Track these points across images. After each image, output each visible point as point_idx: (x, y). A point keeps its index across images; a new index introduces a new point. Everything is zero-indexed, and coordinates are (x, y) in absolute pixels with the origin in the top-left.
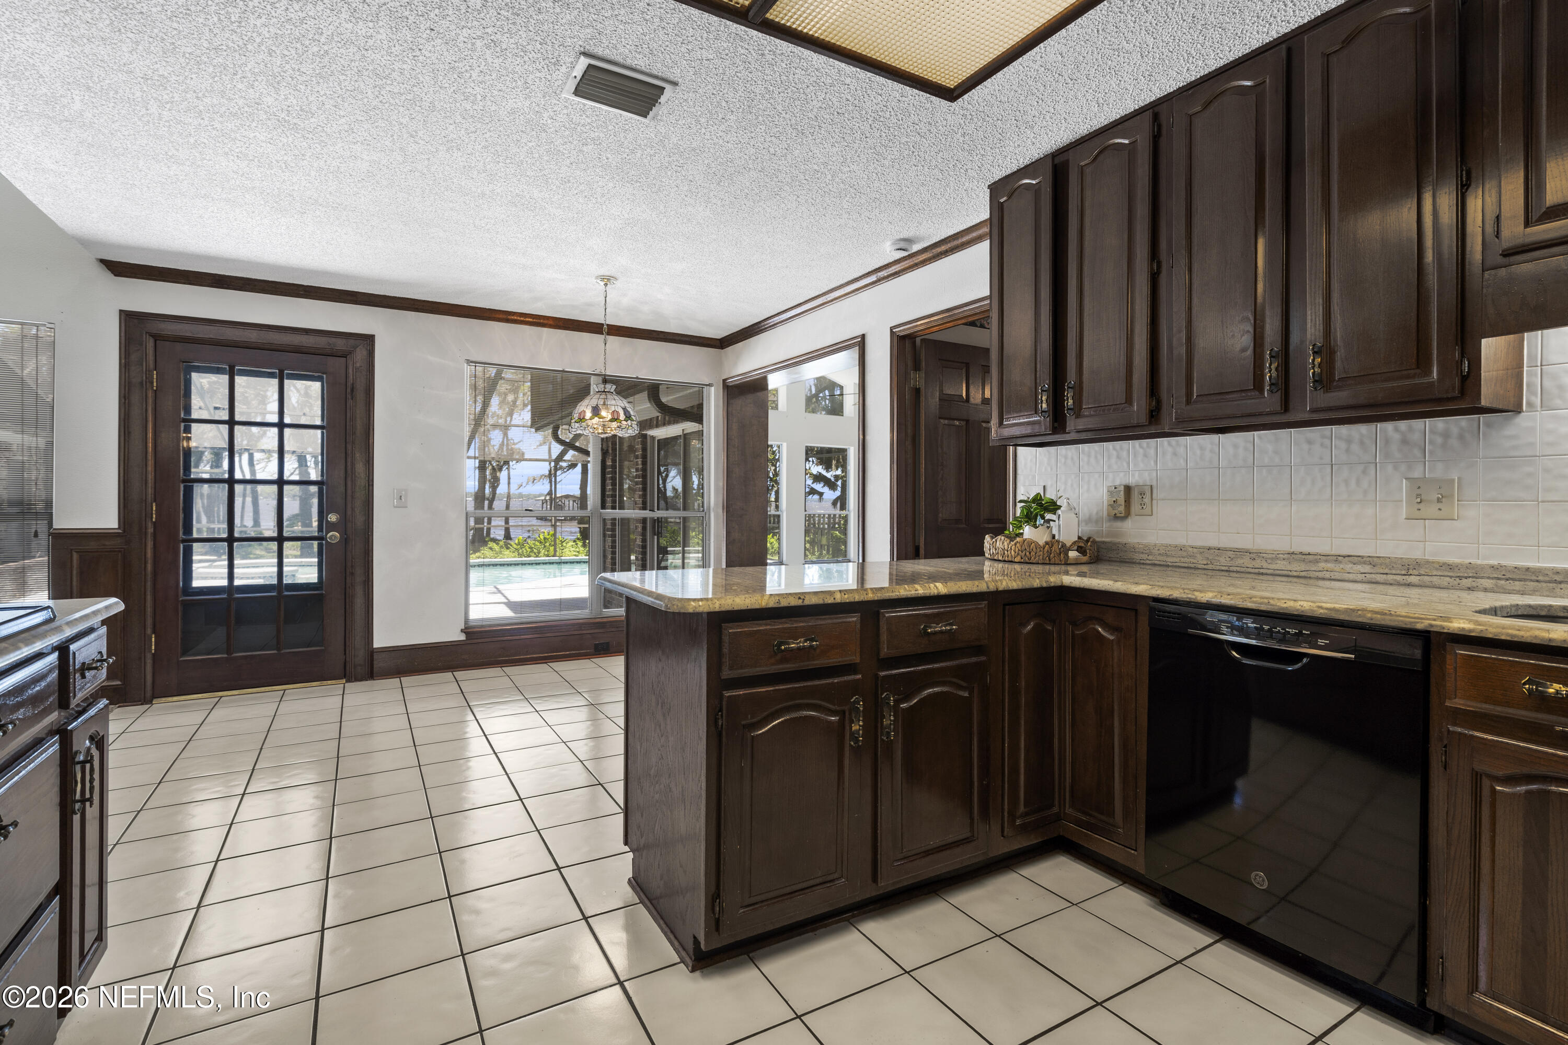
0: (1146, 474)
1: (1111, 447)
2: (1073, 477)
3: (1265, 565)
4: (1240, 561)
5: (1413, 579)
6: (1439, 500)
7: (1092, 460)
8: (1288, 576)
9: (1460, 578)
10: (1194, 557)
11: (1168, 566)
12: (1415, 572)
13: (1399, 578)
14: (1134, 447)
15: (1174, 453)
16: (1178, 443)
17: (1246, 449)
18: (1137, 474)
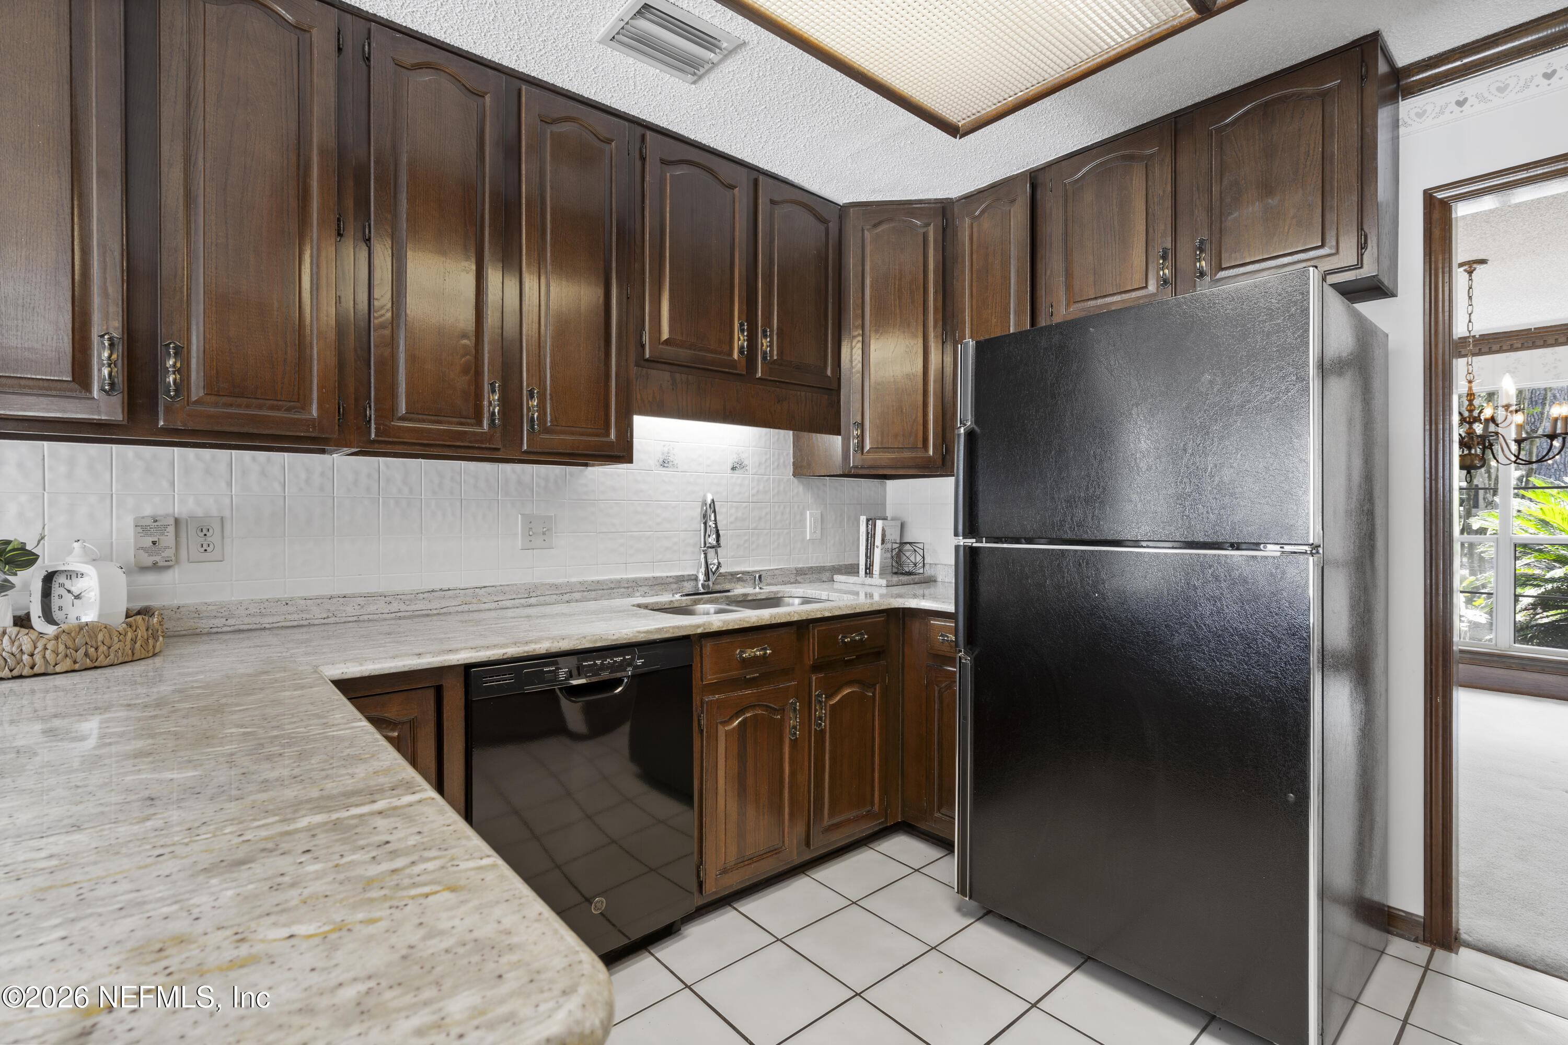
0: (210, 501)
4: (372, 608)
5: (533, 600)
6: (544, 534)
8: (428, 615)
9: (562, 594)
10: (307, 611)
11: (260, 630)
12: (534, 594)
15: (263, 473)
16: (269, 460)
17: (369, 476)
18: (191, 500)
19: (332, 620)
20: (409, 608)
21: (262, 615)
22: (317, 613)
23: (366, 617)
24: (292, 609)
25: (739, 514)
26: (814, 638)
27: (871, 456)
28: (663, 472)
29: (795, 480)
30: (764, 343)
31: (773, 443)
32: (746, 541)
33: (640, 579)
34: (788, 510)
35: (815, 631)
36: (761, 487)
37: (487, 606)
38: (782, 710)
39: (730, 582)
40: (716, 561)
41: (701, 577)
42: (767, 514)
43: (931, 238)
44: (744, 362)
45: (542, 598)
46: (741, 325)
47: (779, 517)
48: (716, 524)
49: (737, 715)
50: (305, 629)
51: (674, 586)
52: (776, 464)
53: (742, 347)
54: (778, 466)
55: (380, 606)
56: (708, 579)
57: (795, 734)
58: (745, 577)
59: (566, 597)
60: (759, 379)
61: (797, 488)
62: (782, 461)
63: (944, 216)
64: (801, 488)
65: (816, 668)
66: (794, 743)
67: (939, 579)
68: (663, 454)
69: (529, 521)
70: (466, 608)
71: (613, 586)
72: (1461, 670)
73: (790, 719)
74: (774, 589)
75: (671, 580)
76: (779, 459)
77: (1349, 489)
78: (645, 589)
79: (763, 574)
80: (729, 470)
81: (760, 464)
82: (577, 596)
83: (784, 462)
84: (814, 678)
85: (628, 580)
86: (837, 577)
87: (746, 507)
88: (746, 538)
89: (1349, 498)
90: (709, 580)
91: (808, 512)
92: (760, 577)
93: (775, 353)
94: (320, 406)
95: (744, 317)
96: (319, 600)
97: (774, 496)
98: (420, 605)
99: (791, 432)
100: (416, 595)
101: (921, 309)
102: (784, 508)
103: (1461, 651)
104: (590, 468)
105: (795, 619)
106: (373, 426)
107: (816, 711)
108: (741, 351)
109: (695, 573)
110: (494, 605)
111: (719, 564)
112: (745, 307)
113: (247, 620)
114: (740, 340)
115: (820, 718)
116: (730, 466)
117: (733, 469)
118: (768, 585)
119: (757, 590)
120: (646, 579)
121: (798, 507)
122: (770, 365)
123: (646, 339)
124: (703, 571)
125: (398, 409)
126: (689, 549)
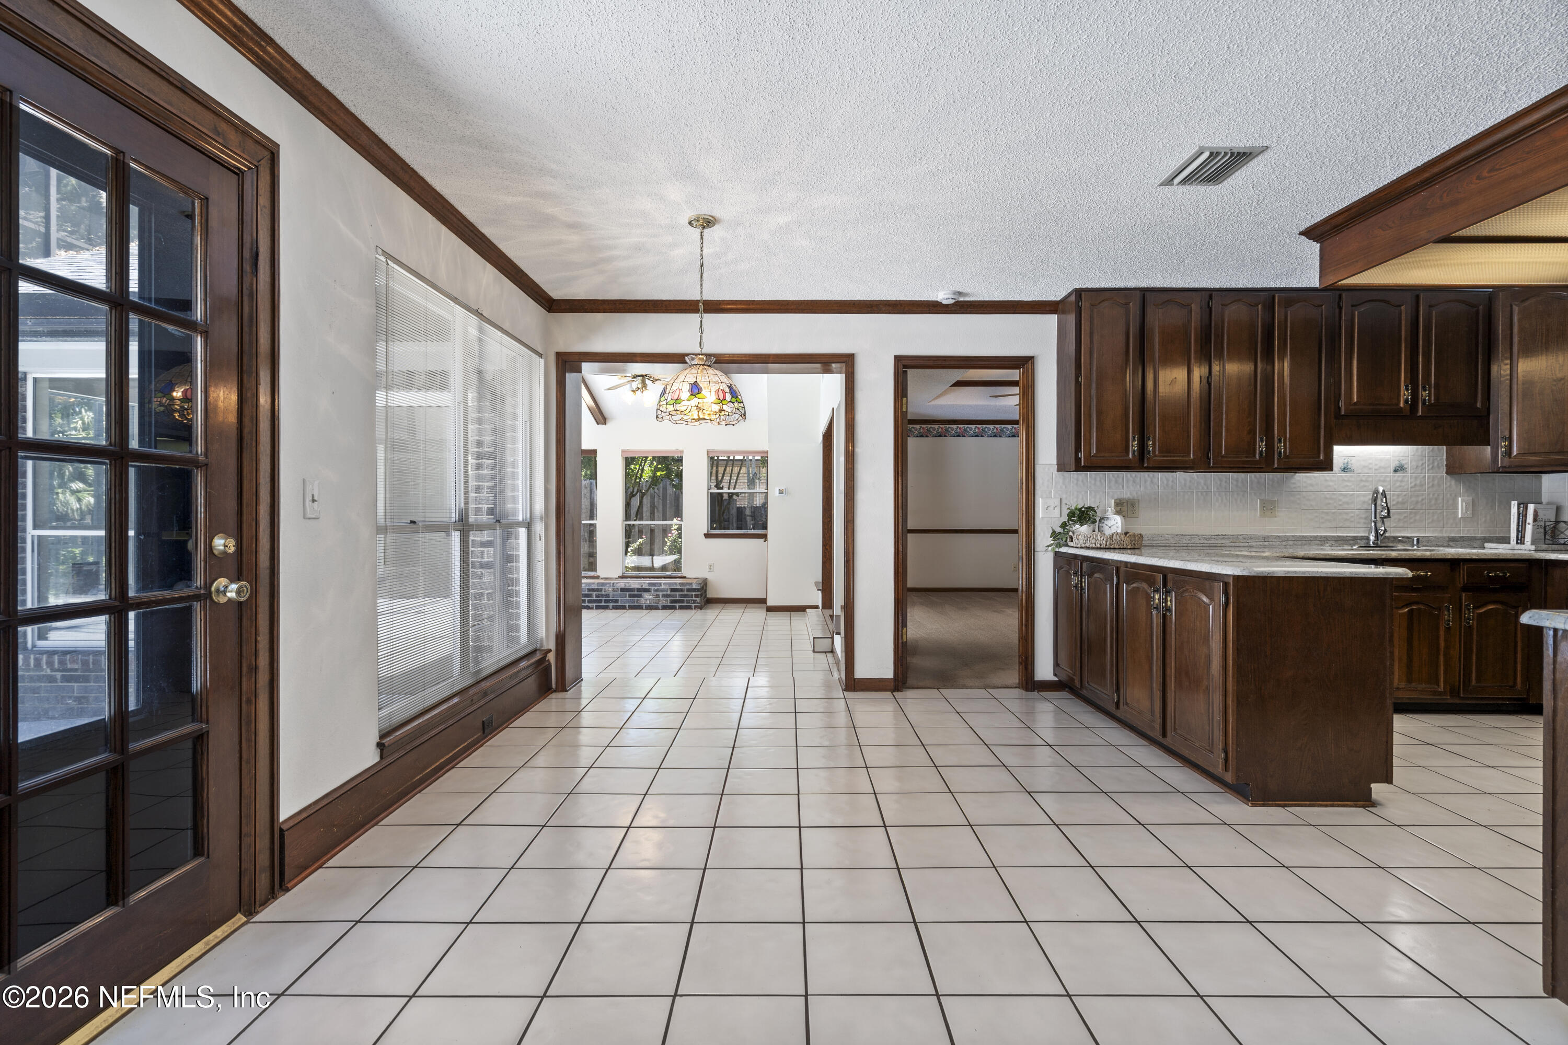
0: (1135, 493)
1: (1111, 476)
2: (1083, 493)
3: (1206, 542)
4: (1193, 541)
5: (1266, 543)
6: (1271, 509)
7: (1098, 483)
8: (1216, 546)
9: (1282, 541)
10: (1168, 540)
11: (1153, 546)
12: (1267, 540)
13: (1261, 543)
14: (1144, 476)
15: (1152, 482)
16: (1154, 476)
17: (1190, 481)
18: (1129, 493)
19: (1178, 545)
20: (1208, 542)
21: (1153, 540)
22: (1172, 542)
23: (1191, 545)
24: (1163, 538)
25: (1400, 500)
26: (1463, 571)
27: (1519, 458)
28: (1343, 474)
29: (1449, 477)
30: (1423, 395)
31: (1429, 453)
32: (1405, 517)
33: (1329, 536)
34: (1441, 497)
35: (1464, 569)
36: (1418, 482)
37: (1243, 544)
38: (1439, 609)
39: (1393, 542)
40: (1383, 528)
41: (1372, 538)
42: (1423, 500)
44: (1408, 408)
45: (1271, 543)
46: (1407, 386)
47: (1433, 502)
48: (1387, 504)
49: (1406, 606)
50: (1167, 548)
51: (1352, 542)
52: (1431, 466)
53: (1407, 399)
54: (1433, 467)
55: (1196, 541)
57: (1449, 624)
58: (1404, 540)
59: (1284, 543)
60: (1420, 416)
61: (1450, 483)
62: (1436, 464)
64: (1453, 482)
65: (1465, 589)
66: (1448, 629)
68: (1344, 464)
69: (1264, 504)
70: (1233, 544)
71: (1311, 539)
73: (1445, 615)
75: (1350, 538)
76: (1433, 462)
79: (1421, 539)
80: (1392, 471)
81: (1417, 467)
82: (1291, 543)
83: (1438, 464)
84: (1464, 594)
85: (1321, 537)
86: (1487, 545)
87: (1405, 495)
88: (1406, 515)
90: (1378, 540)
91: (1460, 499)
92: (1418, 540)
93: (1433, 399)
94: (1193, 456)
95: (1408, 381)
96: (1173, 536)
97: (1428, 488)
98: (1212, 542)
99: (1445, 447)
100: (1210, 537)
102: (1438, 495)
104: (1297, 474)
105: (1449, 557)
106: (1212, 461)
107: (1465, 614)
108: (1406, 401)
109: (1367, 535)
110: (1247, 544)
111: (1385, 531)
112: (1409, 375)
113: (1148, 542)
114: (1405, 394)
115: (1469, 619)
116: (1392, 469)
117: (1395, 471)
118: (1424, 546)
119: (1395, 545)
120: (1333, 536)
121: (1451, 495)
122: (1428, 407)
123: (1342, 404)
124: (1373, 534)
125: (1222, 453)
126: (1363, 521)
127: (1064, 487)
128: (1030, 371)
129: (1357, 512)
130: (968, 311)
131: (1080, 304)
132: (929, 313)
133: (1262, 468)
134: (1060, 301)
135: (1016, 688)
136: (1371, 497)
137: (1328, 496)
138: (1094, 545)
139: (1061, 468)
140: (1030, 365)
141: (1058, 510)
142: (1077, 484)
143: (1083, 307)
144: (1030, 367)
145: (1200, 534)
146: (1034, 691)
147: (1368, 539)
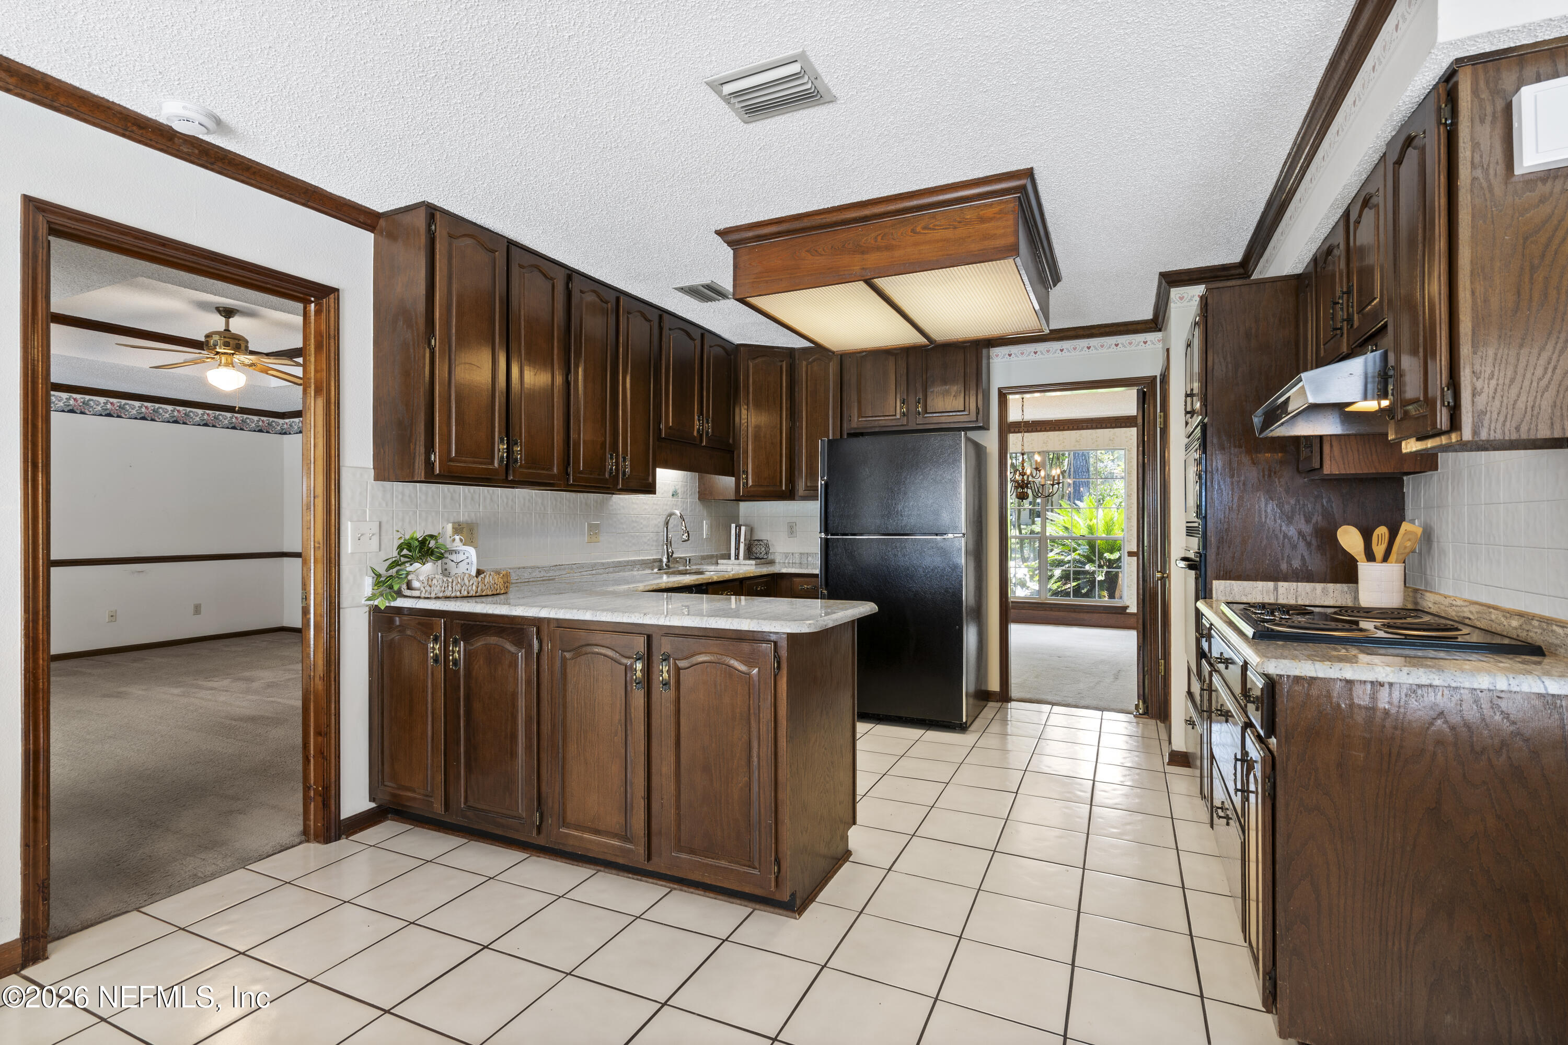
1: (447, 489)
2: (416, 514)
3: (545, 575)
4: (534, 574)
6: (595, 534)
7: (430, 500)
12: (595, 568)
14: (464, 491)
17: (529, 500)
18: (466, 514)
20: (547, 575)
23: (532, 580)
27: (752, 489)
29: (699, 502)
30: (706, 426)
31: (688, 479)
33: (636, 561)
36: (686, 506)
40: (671, 550)
41: (665, 560)
43: (784, 369)
46: (698, 415)
48: (686, 528)
51: (651, 565)
53: (698, 429)
54: (692, 493)
55: (536, 574)
56: (669, 561)
58: (680, 560)
63: (791, 357)
64: (701, 507)
67: (777, 561)
69: (590, 526)
72: (1013, 613)
74: (698, 567)
75: (649, 561)
76: (692, 488)
77: (974, 513)
78: (638, 566)
79: (692, 559)
80: (671, 496)
81: (683, 492)
82: (611, 569)
83: (694, 491)
85: (631, 561)
86: (720, 561)
89: (974, 516)
91: (706, 521)
93: (711, 431)
94: (557, 469)
96: (515, 569)
97: (690, 512)
100: (549, 569)
101: (779, 409)
103: (1012, 602)
108: (698, 431)
111: (673, 552)
114: (697, 424)
117: (673, 495)
118: (692, 565)
119: (688, 567)
120: (639, 560)
121: (700, 518)
123: (662, 426)
124: (666, 556)
125: (580, 468)
126: (655, 543)
127: (384, 505)
128: (332, 311)
129: (652, 535)
130: (215, 167)
131: (433, 227)
132: (124, 136)
133: (609, 488)
134: (383, 214)
135: (300, 843)
136: (664, 519)
137: (634, 519)
138: (458, 594)
139: (382, 474)
140: (332, 301)
141: (375, 539)
142: (402, 500)
143: (437, 234)
144: (332, 305)
145: (539, 564)
146: (339, 839)
147: (661, 561)
